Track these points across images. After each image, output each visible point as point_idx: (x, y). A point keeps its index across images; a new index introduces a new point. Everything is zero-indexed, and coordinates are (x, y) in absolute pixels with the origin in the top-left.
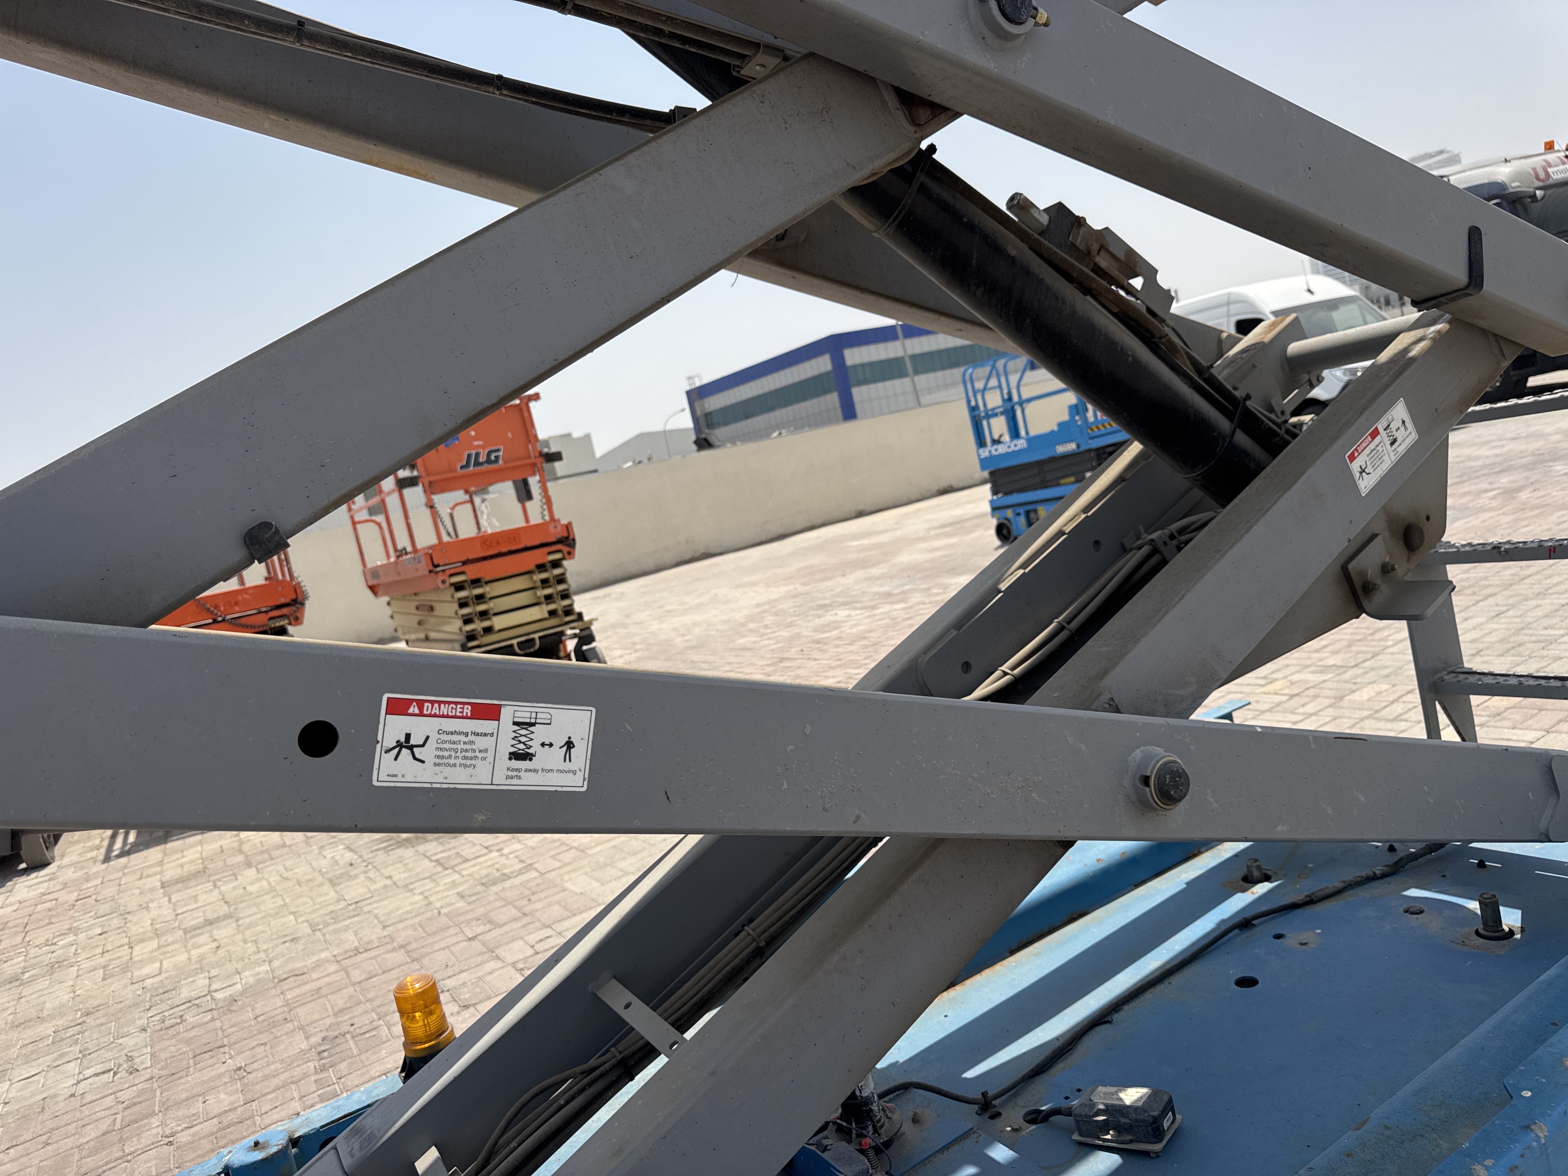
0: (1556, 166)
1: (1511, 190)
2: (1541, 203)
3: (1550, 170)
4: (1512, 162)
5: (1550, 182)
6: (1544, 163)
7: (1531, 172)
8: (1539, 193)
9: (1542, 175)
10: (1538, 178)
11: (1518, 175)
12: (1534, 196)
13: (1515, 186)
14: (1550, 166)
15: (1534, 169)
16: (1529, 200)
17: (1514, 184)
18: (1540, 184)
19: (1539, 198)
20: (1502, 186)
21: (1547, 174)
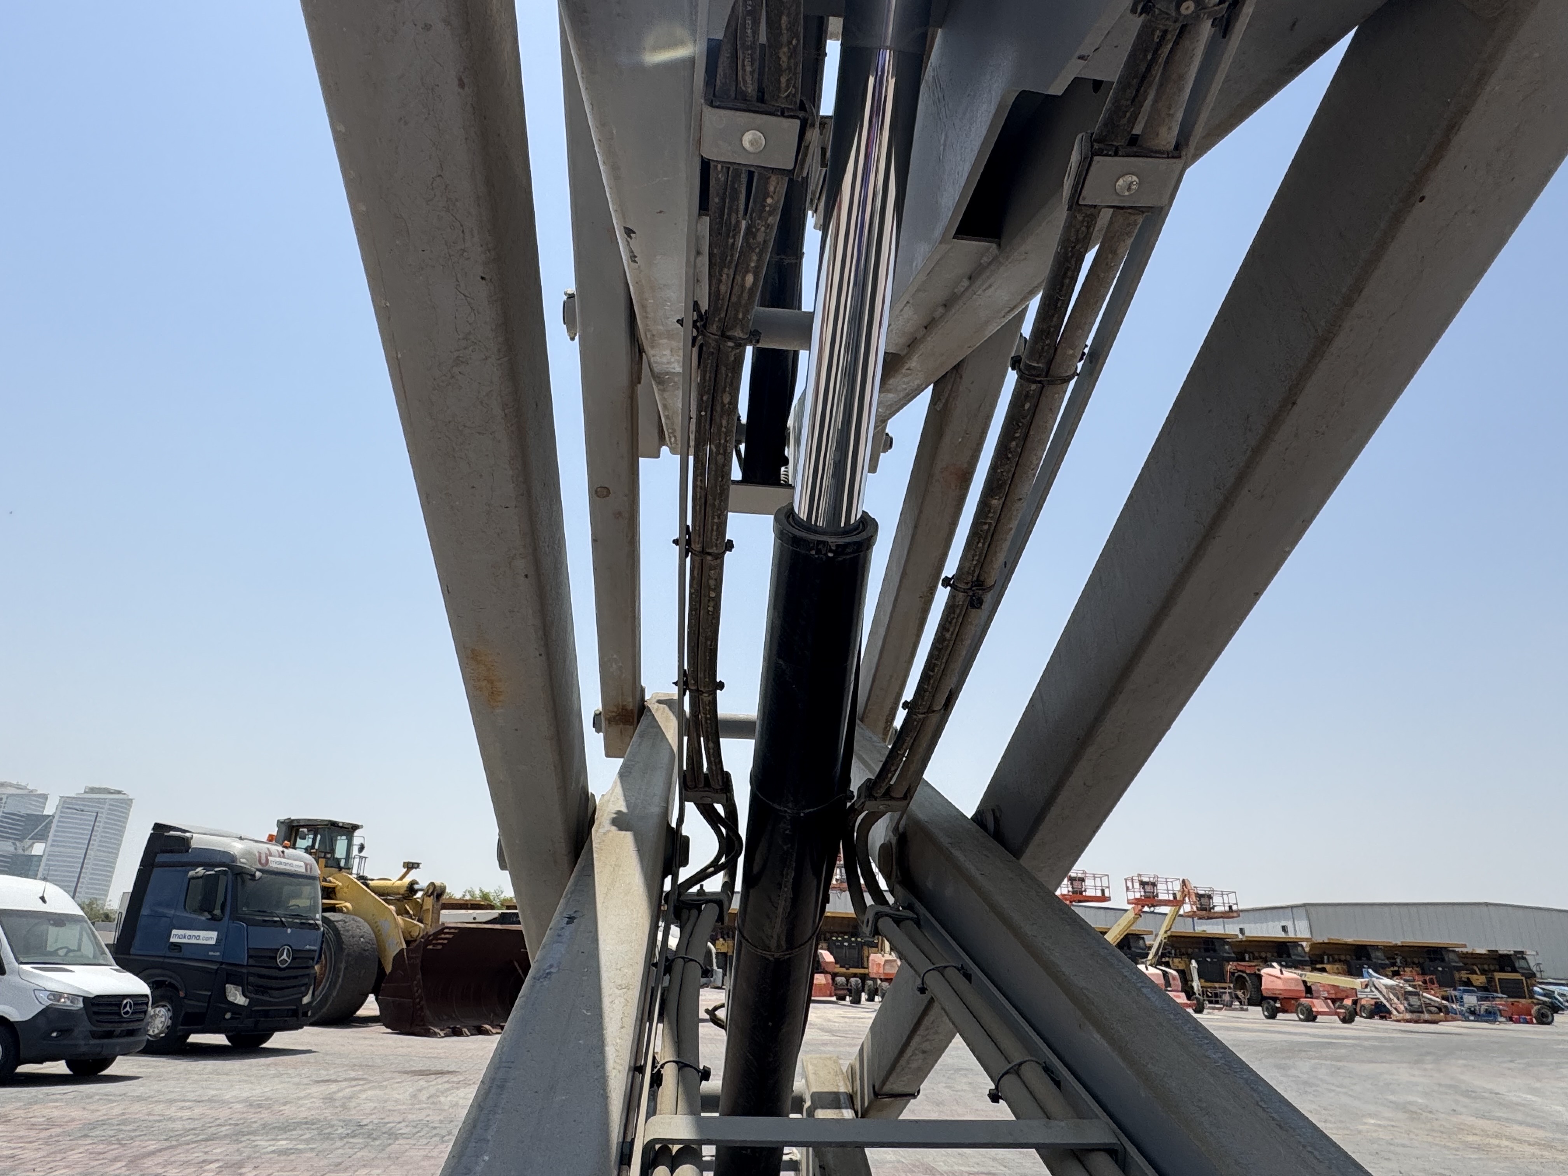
0: (275, 856)
1: (238, 864)
2: (255, 882)
3: (270, 858)
4: (245, 841)
5: (266, 868)
6: (268, 852)
7: (257, 854)
8: (258, 874)
9: (263, 861)
10: (260, 861)
11: (248, 853)
12: (253, 875)
13: (242, 862)
14: (271, 855)
15: (260, 853)
16: (249, 877)
17: (243, 860)
18: (260, 867)
19: (257, 878)
20: (233, 858)
21: (267, 860)
